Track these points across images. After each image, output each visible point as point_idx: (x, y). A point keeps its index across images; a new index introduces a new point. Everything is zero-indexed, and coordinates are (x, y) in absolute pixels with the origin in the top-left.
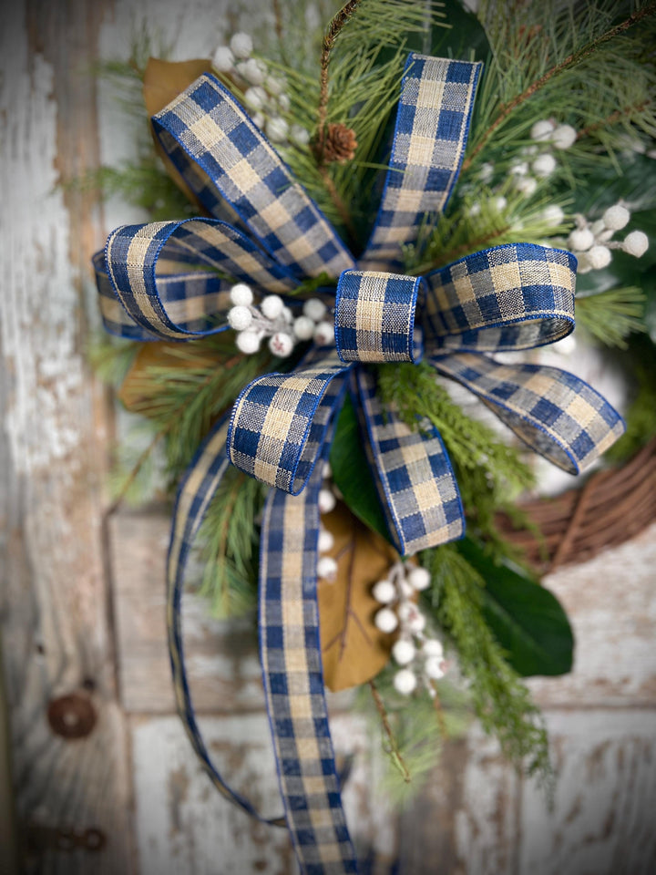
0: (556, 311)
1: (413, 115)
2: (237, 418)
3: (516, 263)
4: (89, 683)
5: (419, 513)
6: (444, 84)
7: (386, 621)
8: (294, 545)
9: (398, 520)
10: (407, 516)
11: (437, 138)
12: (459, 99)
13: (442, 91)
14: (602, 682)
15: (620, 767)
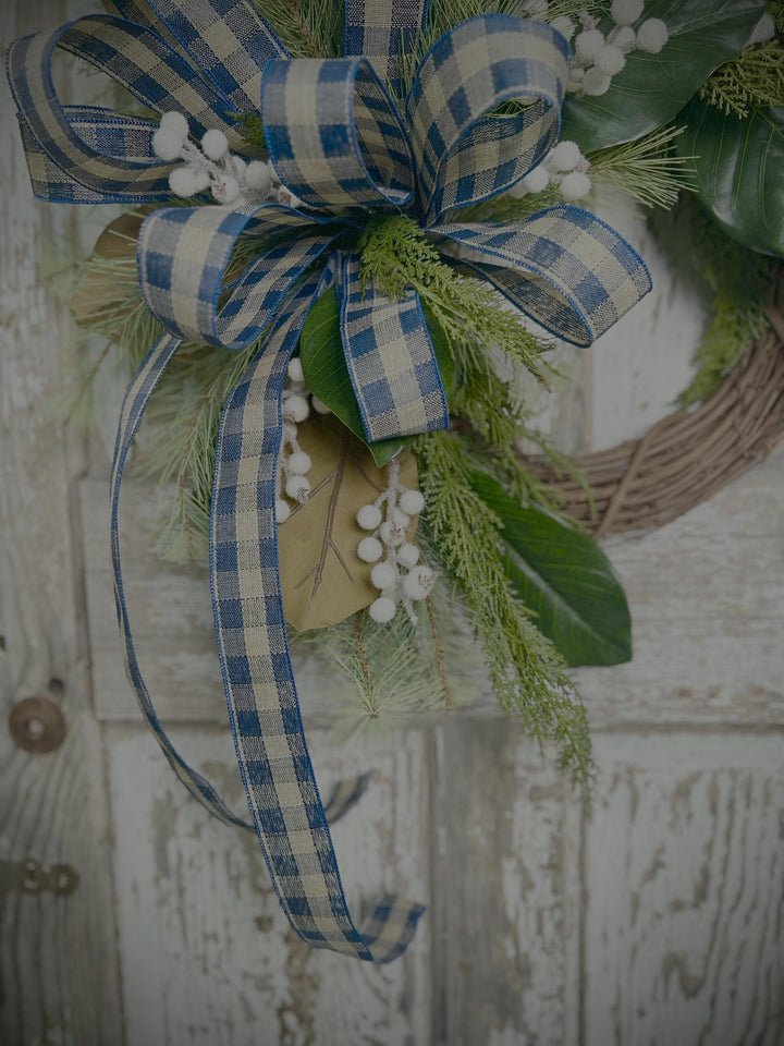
2: (146, 240)
3: (484, 40)
4: (56, 684)
5: (385, 379)
10: (370, 382)
14: (684, 693)
15: (714, 809)
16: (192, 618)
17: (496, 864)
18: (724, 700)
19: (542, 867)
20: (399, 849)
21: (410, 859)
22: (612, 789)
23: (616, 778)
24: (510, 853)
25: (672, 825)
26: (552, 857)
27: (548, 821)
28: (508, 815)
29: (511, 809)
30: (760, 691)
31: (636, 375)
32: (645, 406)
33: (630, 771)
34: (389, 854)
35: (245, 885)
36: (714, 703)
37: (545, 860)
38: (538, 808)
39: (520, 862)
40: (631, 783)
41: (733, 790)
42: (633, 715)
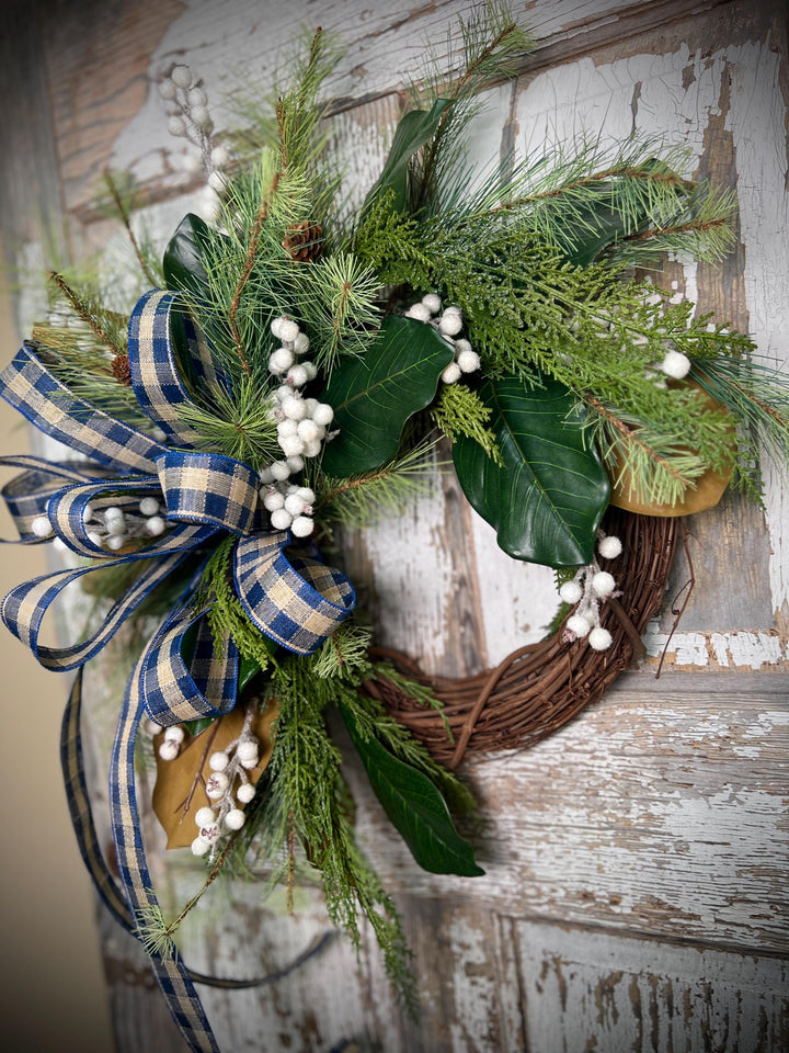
1: (138, 348)
6: (153, 317)
12: (162, 327)
13: (153, 323)
14: (587, 896)
15: (637, 1011)
17: (445, 1027)
18: (625, 908)
19: (483, 1038)
20: (376, 997)
21: (385, 1007)
22: (544, 975)
23: (545, 965)
24: (456, 1021)
25: (600, 1020)
26: (490, 1030)
27: (483, 997)
28: (450, 985)
29: (452, 980)
30: (660, 904)
31: (516, 600)
32: (527, 628)
33: (556, 961)
34: (368, 1001)
35: (270, 1005)
36: (616, 909)
37: (485, 1032)
38: (474, 983)
39: (464, 1029)
40: (557, 971)
41: (654, 994)
42: (543, 910)
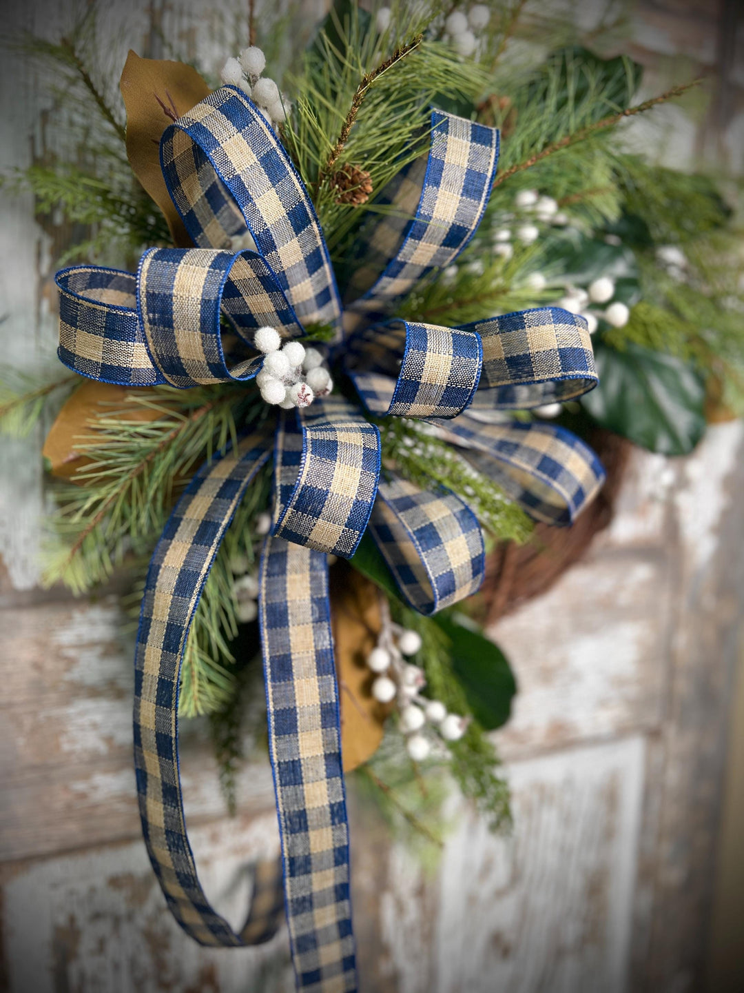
0: (589, 373)
1: (441, 170)
2: (305, 475)
3: (553, 326)
5: (451, 569)
6: (469, 144)
7: (385, 690)
8: (301, 617)
9: (433, 578)
10: (441, 573)
11: (462, 195)
12: (484, 161)
13: (468, 151)
16: (109, 740)
17: (376, 900)
19: (413, 894)
24: (388, 890)
37: (414, 888)
